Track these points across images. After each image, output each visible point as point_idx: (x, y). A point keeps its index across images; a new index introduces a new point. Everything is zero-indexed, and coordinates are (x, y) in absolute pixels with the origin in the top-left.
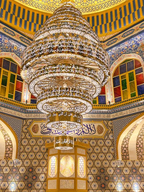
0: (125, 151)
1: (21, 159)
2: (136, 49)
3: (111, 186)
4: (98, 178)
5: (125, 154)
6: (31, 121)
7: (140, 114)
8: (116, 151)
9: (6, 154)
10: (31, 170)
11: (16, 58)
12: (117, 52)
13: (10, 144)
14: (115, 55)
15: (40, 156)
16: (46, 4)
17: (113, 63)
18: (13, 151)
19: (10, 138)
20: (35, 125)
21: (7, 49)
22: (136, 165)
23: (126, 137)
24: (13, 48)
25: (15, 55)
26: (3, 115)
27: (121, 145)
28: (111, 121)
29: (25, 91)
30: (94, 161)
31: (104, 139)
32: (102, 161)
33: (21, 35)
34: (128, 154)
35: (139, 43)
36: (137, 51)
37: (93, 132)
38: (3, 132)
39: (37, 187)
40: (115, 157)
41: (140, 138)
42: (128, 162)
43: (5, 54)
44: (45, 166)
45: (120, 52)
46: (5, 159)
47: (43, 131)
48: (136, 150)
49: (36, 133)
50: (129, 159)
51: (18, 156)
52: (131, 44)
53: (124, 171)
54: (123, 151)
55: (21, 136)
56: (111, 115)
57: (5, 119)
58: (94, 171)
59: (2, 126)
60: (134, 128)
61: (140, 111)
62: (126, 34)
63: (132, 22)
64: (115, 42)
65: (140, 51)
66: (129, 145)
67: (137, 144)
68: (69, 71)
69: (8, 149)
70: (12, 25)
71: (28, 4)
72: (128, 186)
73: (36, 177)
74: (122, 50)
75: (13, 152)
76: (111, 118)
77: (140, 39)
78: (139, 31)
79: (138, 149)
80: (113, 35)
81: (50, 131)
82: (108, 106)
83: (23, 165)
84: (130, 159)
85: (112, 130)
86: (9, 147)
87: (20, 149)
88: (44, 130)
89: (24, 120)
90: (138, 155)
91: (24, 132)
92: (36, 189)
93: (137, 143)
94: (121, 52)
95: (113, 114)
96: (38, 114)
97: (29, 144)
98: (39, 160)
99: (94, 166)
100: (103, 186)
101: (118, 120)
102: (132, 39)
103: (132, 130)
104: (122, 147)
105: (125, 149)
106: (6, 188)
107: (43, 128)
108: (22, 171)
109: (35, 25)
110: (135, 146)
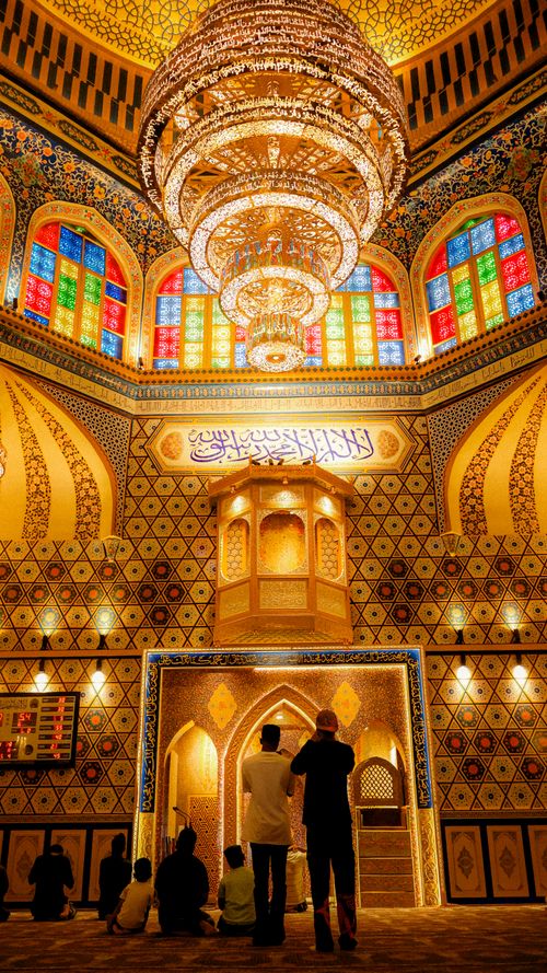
0: (472, 507)
1: (130, 539)
2: (500, 176)
3: (429, 613)
4: (386, 591)
5: (473, 517)
7: (517, 377)
8: (441, 507)
9: (79, 523)
10: (161, 570)
11: (103, 227)
12: (438, 197)
13: (92, 492)
14: (431, 208)
15: (189, 527)
17: (424, 235)
18: (102, 514)
19: (91, 475)
20: (170, 436)
21: (72, 194)
22: (511, 550)
23: (474, 462)
24: (93, 194)
25: (97, 216)
26: (66, 394)
27: (458, 491)
28: (423, 418)
29: (134, 331)
30: (370, 541)
31: (401, 472)
32: (396, 541)
33: (115, 152)
34: (481, 518)
35: (510, 155)
36: (503, 184)
37: (365, 453)
38: (69, 451)
39: (183, 621)
40: (439, 524)
41: (523, 464)
42: (483, 540)
43: (67, 210)
44: (210, 558)
45: (447, 197)
46: (76, 538)
47: (197, 453)
48: (509, 503)
49: (173, 458)
50: (485, 532)
51: (119, 527)
52: (482, 165)
53: (471, 569)
54: (468, 509)
55: (125, 468)
56: (424, 397)
57: (75, 408)
58: (371, 569)
59: (66, 430)
60: (500, 427)
61: (518, 366)
62: (464, 134)
63: (485, 89)
64: (428, 164)
65: (512, 181)
66: (484, 489)
67: (512, 486)
68: (286, 114)
69: (84, 511)
70: (88, 113)
71: (137, 54)
72: (484, 612)
73: (178, 593)
74: (454, 187)
75: (101, 519)
76: (425, 406)
77: (512, 141)
78: (507, 115)
79: (515, 500)
80: (420, 143)
81: (223, 452)
82: (413, 368)
83: (136, 556)
84: (491, 532)
85: (427, 445)
86: (88, 502)
87: (126, 507)
88: (201, 448)
89: (135, 421)
90: (515, 520)
91: (135, 457)
92: (180, 627)
93: (513, 483)
94: (449, 195)
95: (429, 395)
96: (180, 402)
97: (151, 493)
98: (189, 541)
99: (370, 555)
100: (402, 614)
101: (447, 409)
102: (486, 143)
103: (494, 438)
104: (462, 494)
105: (472, 501)
106: (82, 626)
107: (196, 443)
108: (134, 573)
110: (508, 493)
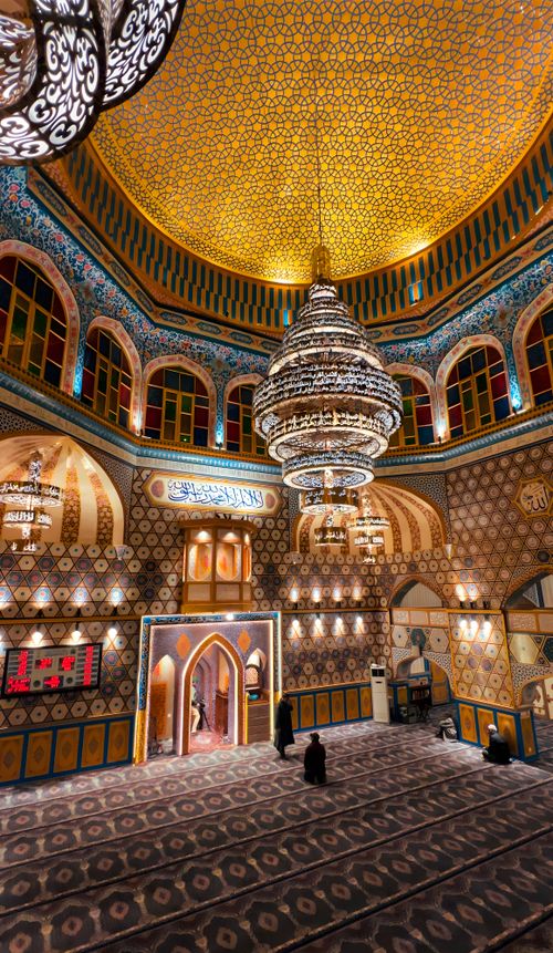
0: (304, 538)
1: (132, 546)
4: (265, 581)
5: (304, 543)
6: (148, 472)
8: (292, 537)
9: (99, 534)
10: (151, 566)
11: (122, 335)
13: (108, 514)
15: (167, 541)
16: (193, 232)
18: (115, 529)
19: (110, 504)
20: (157, 482)
21: (110, 311)
22: (319, 562)
23: (308, 516)
25: (121, 327)
26: (103, 455)
28: (287, 489)
29: (135, 408)
31: (275, 517)
32: (271, 554)
34: (308, 544)
37: (259, 504)
38: (98, 489)
39: (162, 597)
40: (291, 547)
42: (308, 556)
43: (105, 322)
46: (97, 543)
47: (172, 495)
49: (159, 496)
50: (309, 552)
51: (126, 540)
53: (302, 570)
55: (130, 501)
57: (107, 465)
58: (259, 569)
59: (99, 477)
66: (310, 530)
69: (102, 526)
72: (306, 593)
75: (115, 532)
81: (187, 496)
83: (135, 557)
85: (288, 503)
86: (105, 520)
87: (130, 525)
88: (175, 492)
89: (136, 470)
91: (136, 494)
92: (160, 600)
96: (164, 461)
97: (145, 518)
98: (167, 549)
99: (259, 562)
104: (301, 532)
105: (305, 535)
106: (102, 600)
107: (172, 488)
108: (134, 567)
109: (165, 271)
